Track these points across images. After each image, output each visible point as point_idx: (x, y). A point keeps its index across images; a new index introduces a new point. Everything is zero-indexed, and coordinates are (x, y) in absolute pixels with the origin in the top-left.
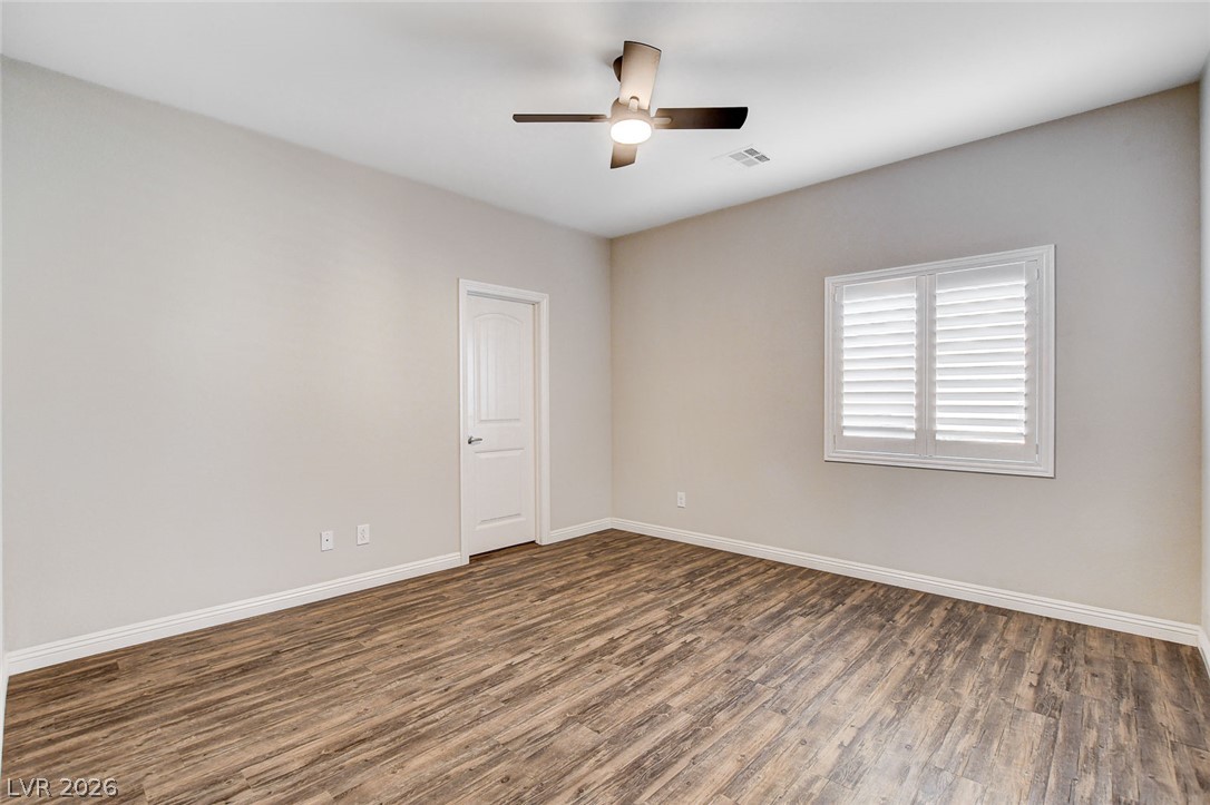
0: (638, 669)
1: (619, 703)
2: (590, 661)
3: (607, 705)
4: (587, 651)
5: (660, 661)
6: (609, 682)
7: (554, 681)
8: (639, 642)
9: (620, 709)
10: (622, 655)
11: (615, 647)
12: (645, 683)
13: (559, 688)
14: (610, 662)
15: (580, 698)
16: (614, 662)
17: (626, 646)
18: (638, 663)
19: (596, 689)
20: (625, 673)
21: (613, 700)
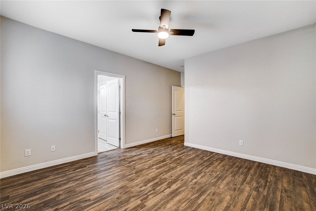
0: (161, 177)
1: (166, 170)
2: (175, 180)
3: (169, 169)
4: (177, 183)
5: (155, 179)
6: (169, 174)
7: (182, 174)
8: (161, 187)
9: (166, 169)
10: (166, 182)
11: (168, 184)
12: (160, 174)
13: (180, 173)
14: (169, 180)
15: (175, 171)
16: (168, 179)
17: (164, 185)
18: (162, 179)
19: (172, 172)
20: (165, 176)
21: (167, 170)
